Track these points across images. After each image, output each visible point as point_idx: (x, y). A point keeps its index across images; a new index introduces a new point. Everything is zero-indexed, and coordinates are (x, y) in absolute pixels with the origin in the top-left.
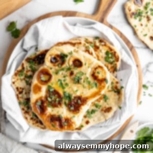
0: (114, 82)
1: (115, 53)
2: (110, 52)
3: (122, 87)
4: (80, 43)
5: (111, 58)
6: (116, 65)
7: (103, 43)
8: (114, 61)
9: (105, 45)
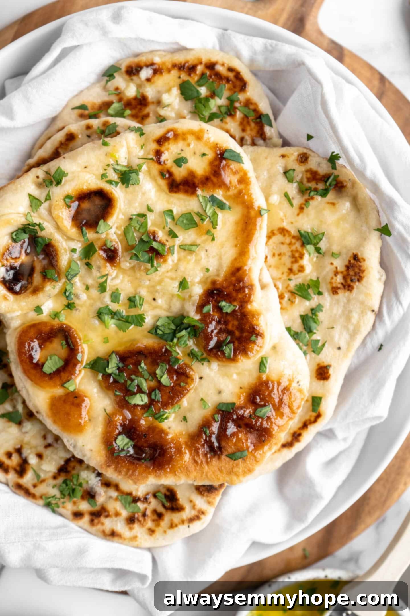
0: (292, 162)
1: (211, 66)
2: (194, 79)
3: (333, 159)
4: (71, 137)
5: (213, 95)
6: (248, 103)
7: (145, 73)
8: (231, 101)
9: (157, 72)
